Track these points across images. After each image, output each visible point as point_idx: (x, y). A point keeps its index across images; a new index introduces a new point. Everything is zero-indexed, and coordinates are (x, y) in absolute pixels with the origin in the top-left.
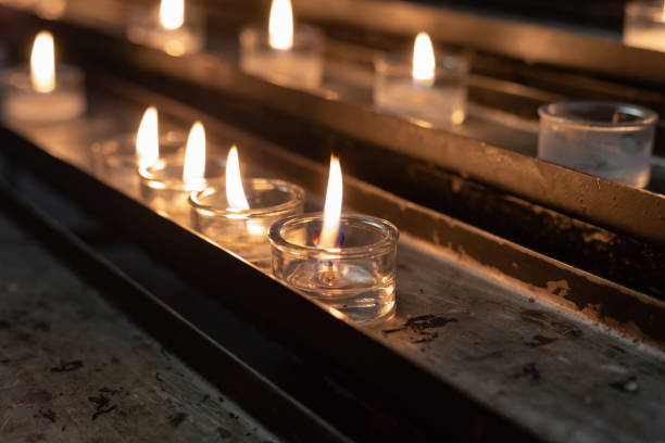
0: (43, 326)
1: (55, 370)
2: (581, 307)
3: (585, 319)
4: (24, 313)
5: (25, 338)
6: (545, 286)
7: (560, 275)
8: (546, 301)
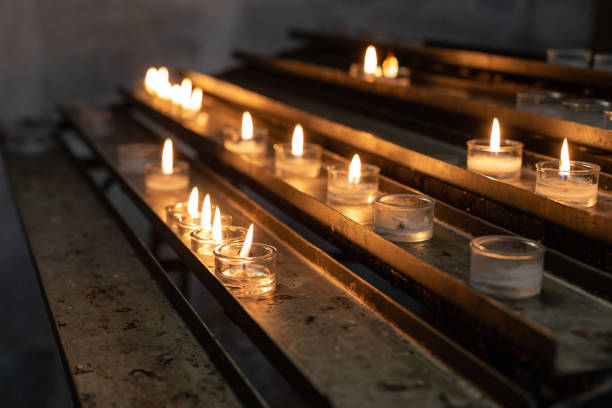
0: (121, 294)
1: (118, 311)
2: (359, 296)
3: (360, 301)
4: (115, 287)
5: (111, 298)
6: (349, 286)
7: (355, 280)
8: (350, 293)
